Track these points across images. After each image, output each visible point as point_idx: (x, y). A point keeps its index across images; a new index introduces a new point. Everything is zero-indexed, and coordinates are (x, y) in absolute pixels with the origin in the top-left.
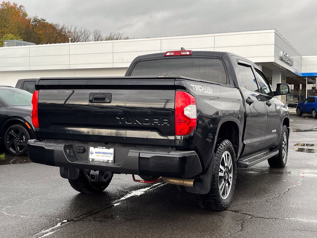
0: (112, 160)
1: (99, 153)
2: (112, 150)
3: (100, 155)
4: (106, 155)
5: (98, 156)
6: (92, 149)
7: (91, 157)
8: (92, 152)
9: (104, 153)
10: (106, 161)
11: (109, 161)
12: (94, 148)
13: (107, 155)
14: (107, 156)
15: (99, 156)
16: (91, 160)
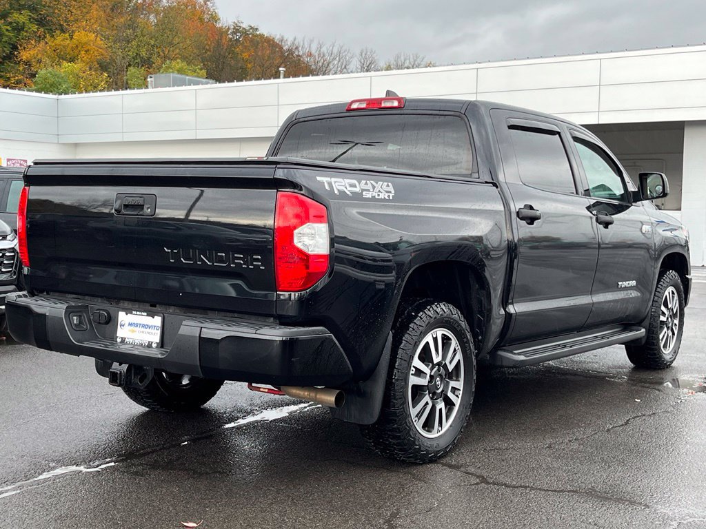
0: (158, 342)
1: (136, 325)
2: (157, 321)
3: (137, 329)
4: (148, 330)
5: (133, 331)
6: (122, 316)
7: (121, 333)
8: (123, 323)
9: (144, 326)
10: (146, 344)
11: (152, 342)
12: (127, 314)
13: (150, 330)
14: (149, 333)
15: (135, 331)
16: (119, 340)
